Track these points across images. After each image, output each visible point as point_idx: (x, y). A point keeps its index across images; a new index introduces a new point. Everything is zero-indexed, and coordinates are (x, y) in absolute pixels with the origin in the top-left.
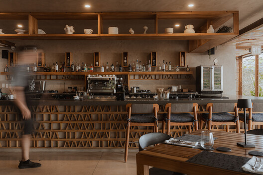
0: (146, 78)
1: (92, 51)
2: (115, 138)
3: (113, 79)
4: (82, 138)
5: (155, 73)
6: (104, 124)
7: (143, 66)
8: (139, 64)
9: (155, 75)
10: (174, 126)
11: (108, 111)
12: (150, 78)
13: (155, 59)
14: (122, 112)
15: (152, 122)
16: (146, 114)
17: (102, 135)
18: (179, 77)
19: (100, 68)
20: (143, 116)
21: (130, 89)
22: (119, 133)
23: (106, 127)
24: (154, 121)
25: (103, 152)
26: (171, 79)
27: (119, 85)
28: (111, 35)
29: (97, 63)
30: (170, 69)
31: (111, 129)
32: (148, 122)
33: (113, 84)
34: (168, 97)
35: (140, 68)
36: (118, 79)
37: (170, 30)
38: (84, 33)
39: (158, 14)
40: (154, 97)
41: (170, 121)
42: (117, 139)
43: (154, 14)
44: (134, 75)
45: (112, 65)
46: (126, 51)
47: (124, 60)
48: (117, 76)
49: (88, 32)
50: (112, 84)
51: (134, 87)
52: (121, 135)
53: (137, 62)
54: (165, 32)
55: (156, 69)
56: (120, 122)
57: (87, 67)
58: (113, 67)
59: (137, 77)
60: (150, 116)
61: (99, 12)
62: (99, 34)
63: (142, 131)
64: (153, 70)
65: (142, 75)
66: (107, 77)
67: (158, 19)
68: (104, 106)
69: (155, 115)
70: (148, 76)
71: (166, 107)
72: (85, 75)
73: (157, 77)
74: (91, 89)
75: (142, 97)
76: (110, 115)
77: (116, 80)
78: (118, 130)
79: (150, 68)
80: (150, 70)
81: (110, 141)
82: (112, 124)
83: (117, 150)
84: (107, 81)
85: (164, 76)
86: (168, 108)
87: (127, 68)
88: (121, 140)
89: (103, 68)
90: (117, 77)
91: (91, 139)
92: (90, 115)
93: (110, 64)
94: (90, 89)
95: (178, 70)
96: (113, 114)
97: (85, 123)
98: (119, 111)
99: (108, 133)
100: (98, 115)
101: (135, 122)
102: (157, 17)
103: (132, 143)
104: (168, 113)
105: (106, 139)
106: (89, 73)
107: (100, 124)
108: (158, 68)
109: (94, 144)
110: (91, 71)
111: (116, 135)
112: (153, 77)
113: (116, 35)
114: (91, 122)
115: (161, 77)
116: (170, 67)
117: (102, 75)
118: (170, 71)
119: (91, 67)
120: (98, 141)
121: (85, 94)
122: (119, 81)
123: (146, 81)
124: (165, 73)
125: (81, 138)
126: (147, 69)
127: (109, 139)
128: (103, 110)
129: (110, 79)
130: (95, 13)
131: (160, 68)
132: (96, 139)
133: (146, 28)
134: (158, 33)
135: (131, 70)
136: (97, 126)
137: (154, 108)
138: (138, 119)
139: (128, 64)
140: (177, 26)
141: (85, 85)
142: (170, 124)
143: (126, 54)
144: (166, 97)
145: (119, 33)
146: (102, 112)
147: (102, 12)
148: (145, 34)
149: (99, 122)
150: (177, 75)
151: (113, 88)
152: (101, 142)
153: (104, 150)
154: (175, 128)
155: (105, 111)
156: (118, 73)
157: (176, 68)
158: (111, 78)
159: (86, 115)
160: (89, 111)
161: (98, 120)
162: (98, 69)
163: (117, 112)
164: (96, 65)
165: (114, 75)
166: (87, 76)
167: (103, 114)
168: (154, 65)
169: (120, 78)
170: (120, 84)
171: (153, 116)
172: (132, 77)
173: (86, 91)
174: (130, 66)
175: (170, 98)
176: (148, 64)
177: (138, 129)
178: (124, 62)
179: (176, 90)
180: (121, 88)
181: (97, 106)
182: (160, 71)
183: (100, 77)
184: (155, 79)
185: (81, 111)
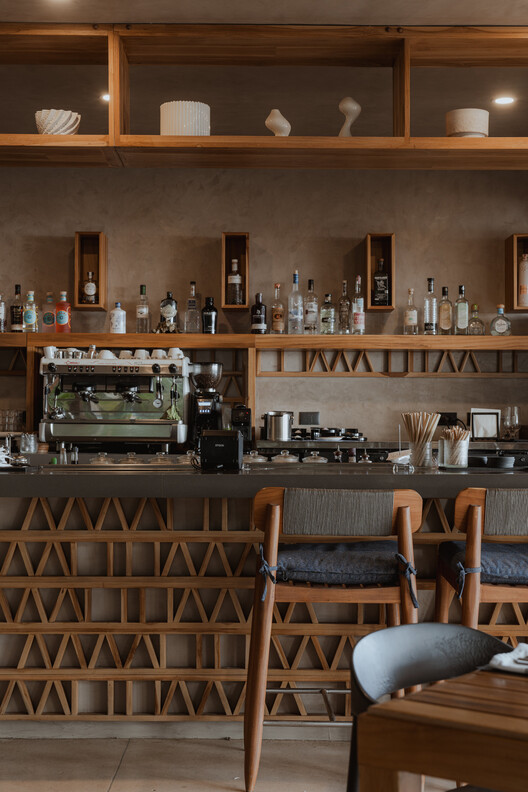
0: (339, 367)
1: (65, 225)
2: (193, 666)
3: (172, 368)
4: (22, 664)
5: (387, 340)
6: (136, 594)
7: (327, 305)
8: (307, 297)
9: (387, 353)
10: (493, 606)
11: (158, 528)
12: (360, 366)
13: (386, 269)
14: (229, 534)
15: (385, 584)
16: (352, 545)
17: (128, 652)
18: (507, 363)
19: (104, 313)
20: (341, 550)
21: (257, 423)
22: (210, 640)
23: (148, 608)
24: (395, 575)
25: (129, 741)
26: (464, 376)
27: (202, 404)
28: (173, 144)
29: (91, 289)
30: (463, 323)
31: (173, 623)
32: (367, 585)
33: (174, 395)
34: (463, 459)
35: (311, 318)
36: (198, 370)
37: (474, 122)
38: (34, 129)
39: (411, 41)
40: (391, 456)
41: (478, 576)
42: (200, 673)
43: (392, 35)
44: (280, 353)
45: (169, 300)
46: (237, 229)
47: (229, 272)
48: (193, 354)
49: (57, 125)
50: (165, 396)
51: (279, 415)
52: (221, 655)
53: (296, 287)
54: (447, 130)
55: (391, 321)
56: (217, 582)
57: (40, 309)
58: (171, 311)
59: (292, 362)
60: (374, 554)
61: (112, 26)
62: (114, 137)
63: (331, 630)
64: (374, 328)
65: (317, 353)
66: (143, 361)
67: (414, 63)
68: (138, 501)
69: (400, 546)
70: (349, 359)
71: (461, 505)
72: (31, 349)
73: (397, 364)
74: (57, 422)
75: (331, 460)
76: (166, 547)
77: (186, 372)
78: (205, 625)
79: (362, 318)
80: (362, 327)
81: (166, 685)
82: (178, 594)
83: (201, 730)
84: (141, 380)
85: (432, 361)
86: (470, 510)
87: (245, 315)
88: (221, 677)
89: (120, 315)
90: (193, 362)
91: (69, 674)
92: (66, 547)
93: (156, 292)
94: (51, 418)
95: (502, 326)
96: (181, 540)
97: (38, 586)
98: (216, 527)
99: (155, 640)
100: (104, 545)
101: (297, 582)
102: (409, 54)
103: (280, 693)
104: (470, 540)
105: (147, 673)
106: (50, 340)
107: (117, 591)
108: (402, 316)
109: (82, 697)
110: (61, 328)
111: (199, 653)
112: (377, 363)
113: (198, 143)
114: (66, 584)
115: (417, 361)
116: (464, 310)
117: (117, 351)
118: (462, 333)
119: (61, 306)
120: (104, 684)
121: (30, 445)
122: (201, 382)
123: (338, 382)
124: (435, 341)
125: (13, 666)
126: (344, 322)
127: (161, 671)
128: (129, 525)
129: (155, 368)
130: (95, 26)
131: (413, 318)
132: (93, 672)
133: (352, 107)
134: (413, 134)
135: (263, 326)
136: (98, 606)
137: (400, 512)
138: (316, 566)
139: (250, 295)
140: (505, 101)
141: (29, 399)
142: (479, 594)
143: (237, 246)
144: (454, 458)
145: (214, 132)
146: (125, 535)
147: (128, 26)
148: (344, 140)
149: (112, 582)
150: (499, 352)
151: (173, 414)
152: (121, 686)
153: (135, 730)
154: (497, 615)
155: (142, 528)
156: (199, 340)
157: (491, 317)
158: (164, 364)
159: (43, 544)
160: (62, 526)
161: (104, 574)
162: (92, 322)
163: (205, 535)
164: (83, 297)
165: (177, 352)
166: (38, 356)
167: (133, 540)
168: (381, 304)
169: (206, 364)
170: (208, 396)
171: (390, 554)
172: (267, 362)
173: (35, 430)
174: (258, 305)
175: (474, 462)
176: (351, 297)
177: (308, 620)
178: (230, 287)
179: (492, 432)
180: (215, 415)
181: (101, 502)
182: (410, 330)
183: (108, 358)
184: (386, 371)
185: (17, 526)
